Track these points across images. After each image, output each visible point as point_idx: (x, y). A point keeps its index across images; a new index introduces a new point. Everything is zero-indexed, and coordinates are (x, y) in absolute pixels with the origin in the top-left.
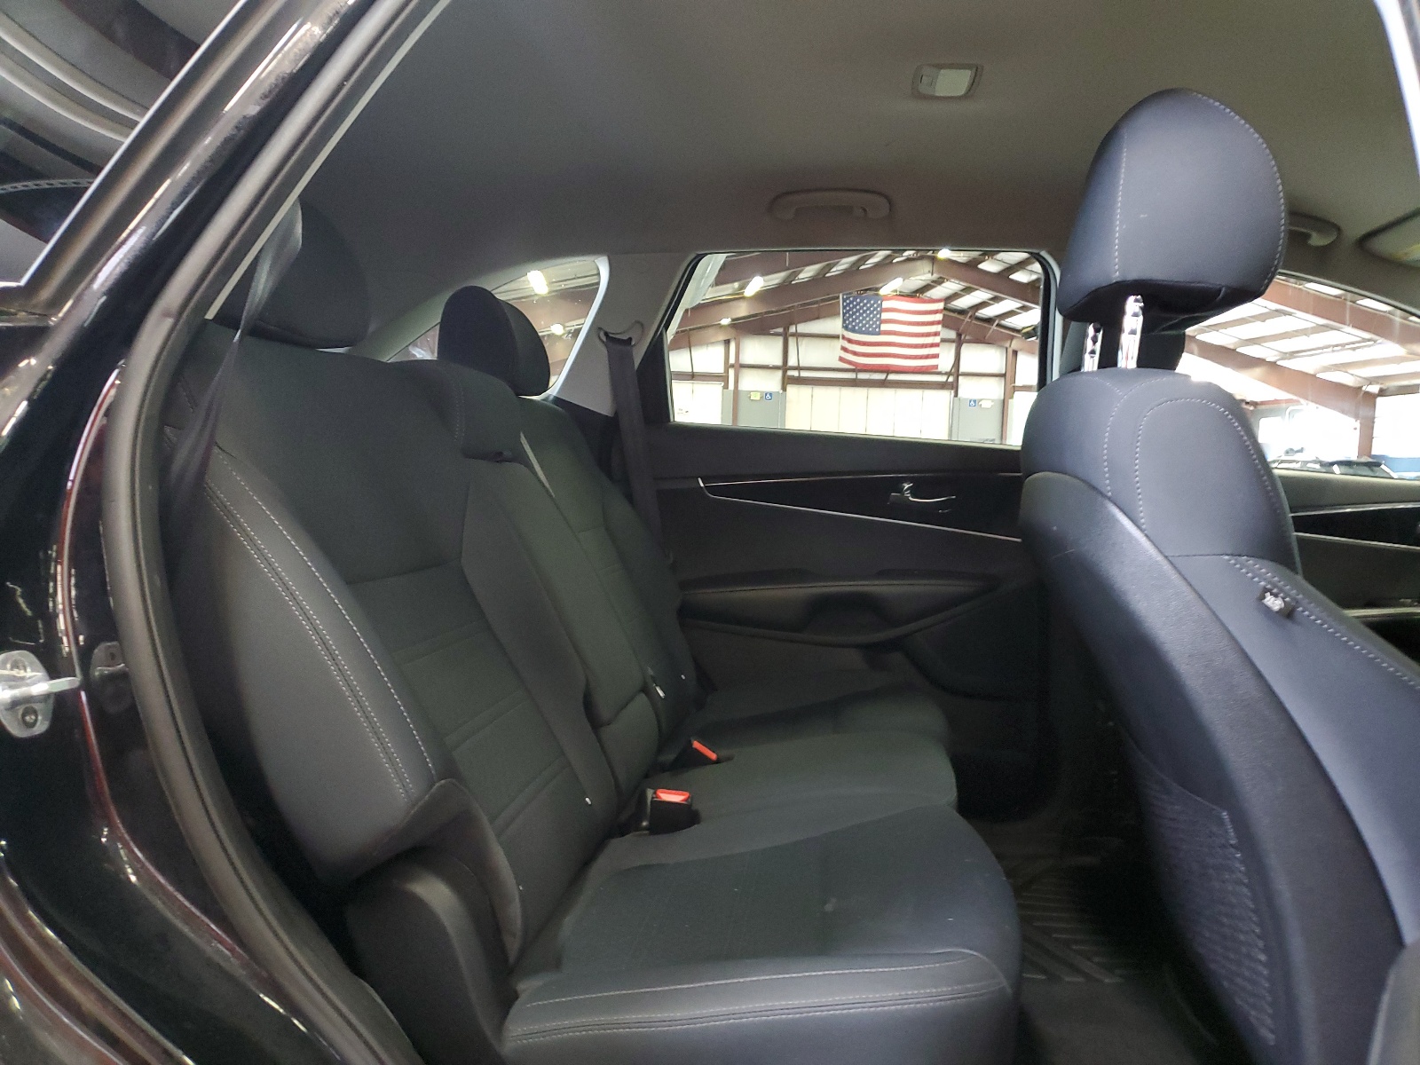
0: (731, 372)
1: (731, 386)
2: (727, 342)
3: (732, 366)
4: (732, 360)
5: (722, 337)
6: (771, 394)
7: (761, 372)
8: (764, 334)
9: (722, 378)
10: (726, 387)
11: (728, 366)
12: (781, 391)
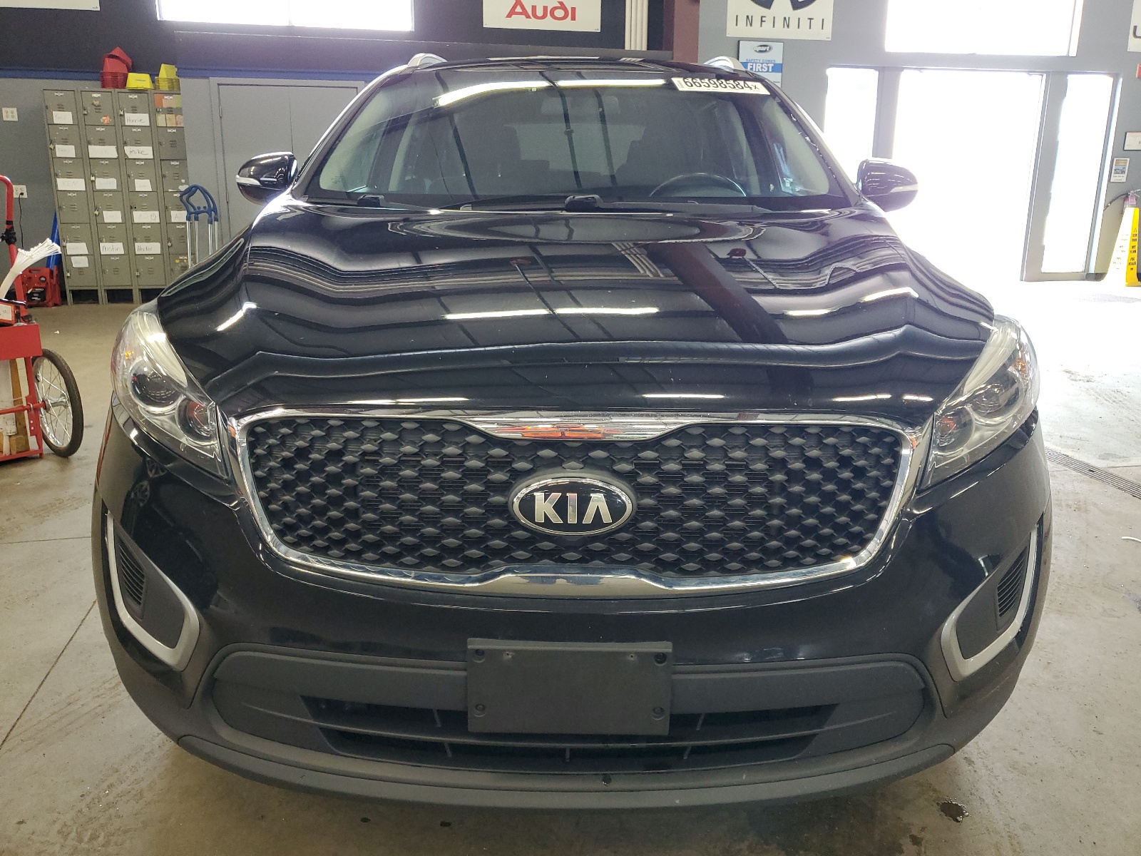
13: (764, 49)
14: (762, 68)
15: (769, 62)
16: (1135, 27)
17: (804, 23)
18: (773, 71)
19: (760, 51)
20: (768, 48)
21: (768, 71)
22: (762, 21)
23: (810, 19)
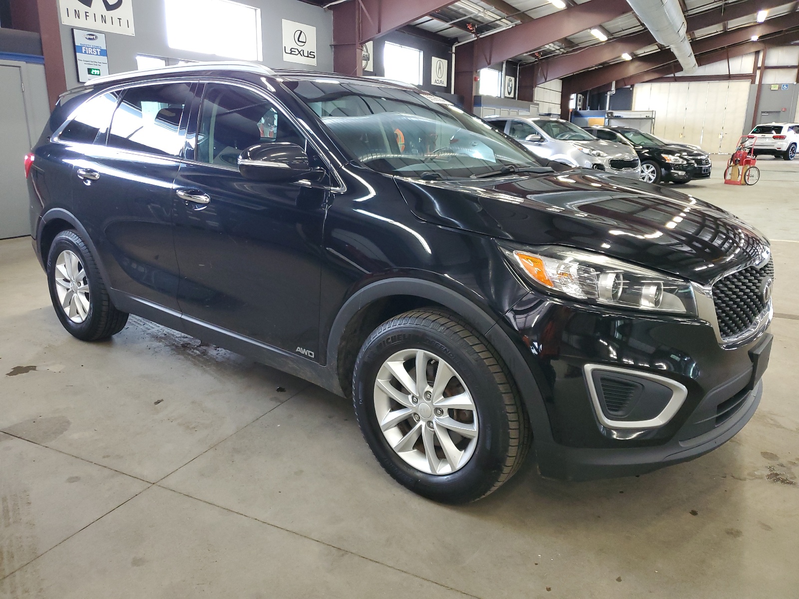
0: (758, 72)
1: (757, 82)
2: (757, 53)
3: (759, 68)
4: (760, 65)
5: (753, 49)
6: (787, 86)
7: (781, 71)
8: (788, 45)
9: (751, 77)
10: (753, 82)
11: (756, 68)
12: (795, 83)
13: (92, 37)
14: (93, 51)
15: (97, 47)
16: (285, 47)
17: (116, 21)
18: (101, 55)
19: (90, 39)
20: (95, 37)
21: (97, 55)
22: (86, 16)
23: (119, 19)
